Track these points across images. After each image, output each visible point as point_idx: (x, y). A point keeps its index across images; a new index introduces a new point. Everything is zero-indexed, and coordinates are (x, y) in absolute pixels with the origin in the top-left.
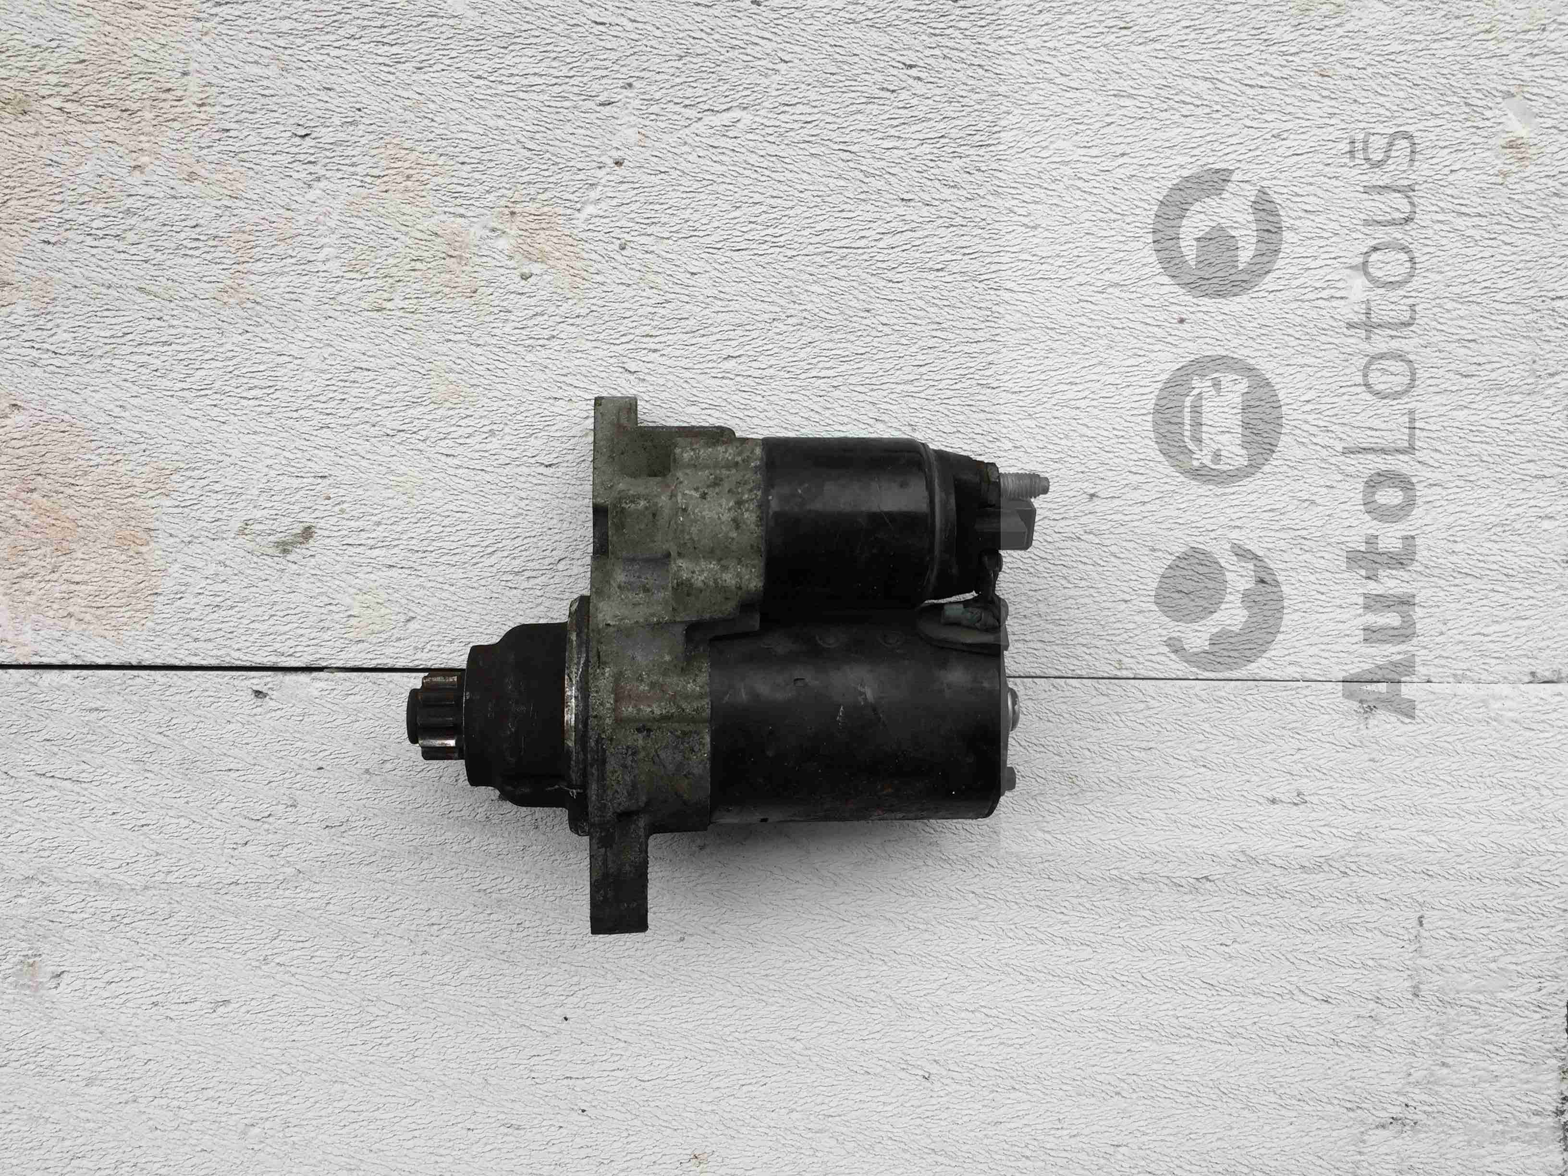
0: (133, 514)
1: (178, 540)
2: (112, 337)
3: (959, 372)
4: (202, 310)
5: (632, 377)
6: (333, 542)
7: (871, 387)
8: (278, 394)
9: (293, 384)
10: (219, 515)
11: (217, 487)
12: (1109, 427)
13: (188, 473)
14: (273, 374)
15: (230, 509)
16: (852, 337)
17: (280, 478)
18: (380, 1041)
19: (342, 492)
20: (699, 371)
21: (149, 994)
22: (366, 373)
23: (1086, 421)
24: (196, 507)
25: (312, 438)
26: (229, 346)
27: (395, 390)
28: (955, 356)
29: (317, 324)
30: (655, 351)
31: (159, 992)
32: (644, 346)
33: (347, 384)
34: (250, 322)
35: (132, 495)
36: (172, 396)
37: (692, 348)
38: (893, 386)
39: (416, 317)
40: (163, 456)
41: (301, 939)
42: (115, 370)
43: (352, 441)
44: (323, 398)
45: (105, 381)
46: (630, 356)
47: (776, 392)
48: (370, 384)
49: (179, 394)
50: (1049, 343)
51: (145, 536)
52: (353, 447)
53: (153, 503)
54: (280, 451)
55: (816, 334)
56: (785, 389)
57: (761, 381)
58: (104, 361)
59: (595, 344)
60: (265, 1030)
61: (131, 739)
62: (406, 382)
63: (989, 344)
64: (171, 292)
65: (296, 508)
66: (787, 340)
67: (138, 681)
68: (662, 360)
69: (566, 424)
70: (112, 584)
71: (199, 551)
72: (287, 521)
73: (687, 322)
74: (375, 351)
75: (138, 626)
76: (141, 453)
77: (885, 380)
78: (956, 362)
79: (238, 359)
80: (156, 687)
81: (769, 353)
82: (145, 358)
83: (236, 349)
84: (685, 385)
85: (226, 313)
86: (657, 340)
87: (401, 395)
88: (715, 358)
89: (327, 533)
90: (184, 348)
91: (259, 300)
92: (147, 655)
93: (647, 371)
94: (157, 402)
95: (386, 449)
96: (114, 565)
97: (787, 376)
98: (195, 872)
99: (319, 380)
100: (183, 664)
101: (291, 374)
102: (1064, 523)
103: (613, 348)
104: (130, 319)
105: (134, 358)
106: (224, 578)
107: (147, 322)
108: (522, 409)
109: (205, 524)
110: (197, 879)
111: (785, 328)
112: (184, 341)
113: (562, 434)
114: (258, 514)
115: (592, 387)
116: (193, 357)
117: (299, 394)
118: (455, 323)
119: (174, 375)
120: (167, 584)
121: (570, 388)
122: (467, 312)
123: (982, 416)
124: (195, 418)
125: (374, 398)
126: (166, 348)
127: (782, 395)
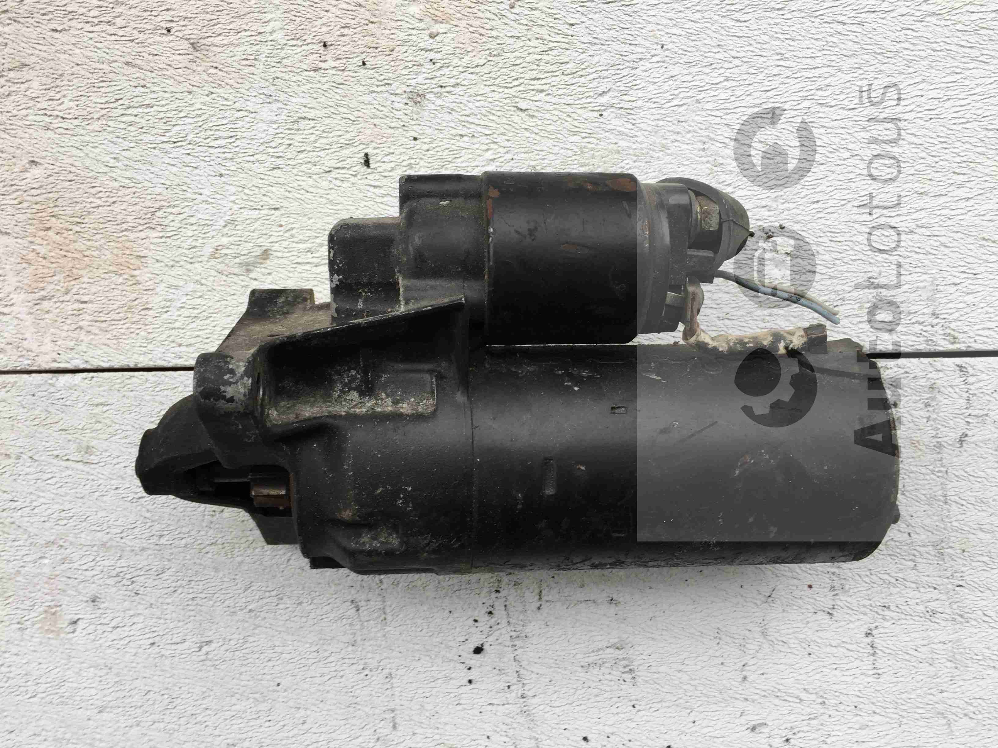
0: (128, 244)
1: (162, 264)
2: (107, 102)
3: (801, 94)
4: (177, 78)
5: (523, 115)
6: (285, 261)
7: (725, 111)
8: (238, 143)
9: (250, 134)
10: (194, 243)
11: (193, 220)
12: (934, 135)
13: (169, 210)
14: (233, 126)
15: (203, 238)
16: (707, 70)
17: (242, 210)
18: (335, 674)
19: (292, 220)
20: (579, 106)
21: (147, 636)
22: (307, 122)
23: (913, 131)
24: (176, 237)
25: (266, 177)
26: (198, 106)
27: (331, 135)
28: (797, 81)
29: (267, 84)
30: (542, 91)
31: (156, 634)
32: (532, 87)
33: (292, 132)
34: (213, 85)
35: (126, 230)
36: (154, 148)
37: (572, 87)
38: (745, 109)
39: (346, 73)
40: (149, 197)
41: (268, 589)
42: (109, 129)
43: (298, 178)
44: (273, 144)
45: (102, 138)
46: (523, 96)
47: (645, 120)
48: (311, 131)
49: (160, 145)
50: (878, 65)
51: (138, 263)
52: (299, 183)
53: (142, 235)
54: (241, 189)
55: (675, 70)
56: (652, 118)
57: (632, 112)
58: (100, 122)
59: (493, 88)
60: (242, 665)
61: (129, 427)
62: (340, 127)
63: (826, 69)
64: (152, 64)
65: (256, 234)
66: (652, 76)
67: (134, 380)
68: (548, 98)
69: (471, 156)
70: (112, 302)
71: (180, 273)
72: (249, 246)
73: (568, 66)
74: (314, 103)
75: (133, 335)
76: (132, 195)
77: (737, 104)
78: (798, 86)
79: (206, 116)
80: (148, 385)
81: (636, 87)
82: (132, 119)
83: (204, 107)
84: (568, 119)
85: (195, 79)
86: (543, 82)
87: (335, 139)
88: (591, 94)
89: (279, 254)
90: (164, 109)
91: (220, 67)
92: (141, 359)
93: (535, 108)
94: (143, 153)
95: (325, 184)
96: (113, 286)
97: (654, 106)
98: (181, 536)
99: (270, 129)
100: (170, 365)
101: (247, 126)
102: (898, 219)
103: (506, 91)
104: (119, 87)
105: (124, 119)
106: (199, 294)
107: (134, 89)
108: (434, 146)
109: (184, 251)
110: (184, 541)
111: (650, 66)
112: (163, 102)
113: (467, 164)
114: (225, 240)
115: (490, 124)
116: (171, 115)
117: (253, 142)
118: (377, 77)
119: (155, 131)
120: (155, 301)
121: (473, 126)
122: (386, 67)
123: (822, 131)
124: (173, 165)
125: (315, 142)
126: (149, 110)
127: (650, 122)
